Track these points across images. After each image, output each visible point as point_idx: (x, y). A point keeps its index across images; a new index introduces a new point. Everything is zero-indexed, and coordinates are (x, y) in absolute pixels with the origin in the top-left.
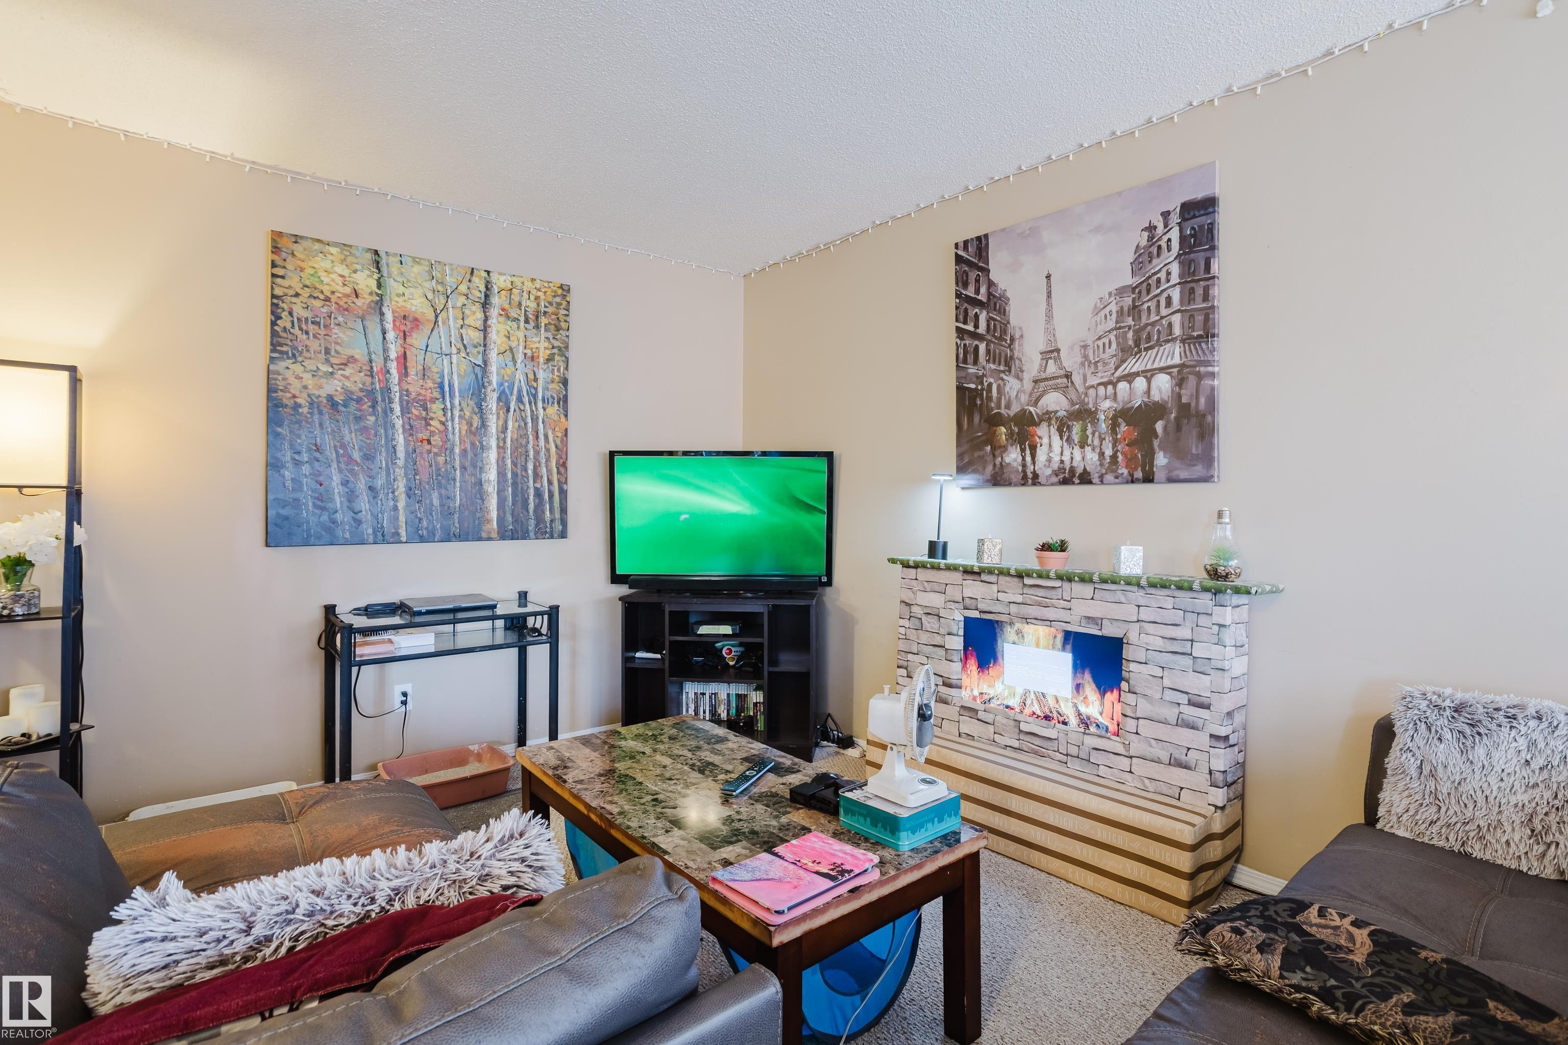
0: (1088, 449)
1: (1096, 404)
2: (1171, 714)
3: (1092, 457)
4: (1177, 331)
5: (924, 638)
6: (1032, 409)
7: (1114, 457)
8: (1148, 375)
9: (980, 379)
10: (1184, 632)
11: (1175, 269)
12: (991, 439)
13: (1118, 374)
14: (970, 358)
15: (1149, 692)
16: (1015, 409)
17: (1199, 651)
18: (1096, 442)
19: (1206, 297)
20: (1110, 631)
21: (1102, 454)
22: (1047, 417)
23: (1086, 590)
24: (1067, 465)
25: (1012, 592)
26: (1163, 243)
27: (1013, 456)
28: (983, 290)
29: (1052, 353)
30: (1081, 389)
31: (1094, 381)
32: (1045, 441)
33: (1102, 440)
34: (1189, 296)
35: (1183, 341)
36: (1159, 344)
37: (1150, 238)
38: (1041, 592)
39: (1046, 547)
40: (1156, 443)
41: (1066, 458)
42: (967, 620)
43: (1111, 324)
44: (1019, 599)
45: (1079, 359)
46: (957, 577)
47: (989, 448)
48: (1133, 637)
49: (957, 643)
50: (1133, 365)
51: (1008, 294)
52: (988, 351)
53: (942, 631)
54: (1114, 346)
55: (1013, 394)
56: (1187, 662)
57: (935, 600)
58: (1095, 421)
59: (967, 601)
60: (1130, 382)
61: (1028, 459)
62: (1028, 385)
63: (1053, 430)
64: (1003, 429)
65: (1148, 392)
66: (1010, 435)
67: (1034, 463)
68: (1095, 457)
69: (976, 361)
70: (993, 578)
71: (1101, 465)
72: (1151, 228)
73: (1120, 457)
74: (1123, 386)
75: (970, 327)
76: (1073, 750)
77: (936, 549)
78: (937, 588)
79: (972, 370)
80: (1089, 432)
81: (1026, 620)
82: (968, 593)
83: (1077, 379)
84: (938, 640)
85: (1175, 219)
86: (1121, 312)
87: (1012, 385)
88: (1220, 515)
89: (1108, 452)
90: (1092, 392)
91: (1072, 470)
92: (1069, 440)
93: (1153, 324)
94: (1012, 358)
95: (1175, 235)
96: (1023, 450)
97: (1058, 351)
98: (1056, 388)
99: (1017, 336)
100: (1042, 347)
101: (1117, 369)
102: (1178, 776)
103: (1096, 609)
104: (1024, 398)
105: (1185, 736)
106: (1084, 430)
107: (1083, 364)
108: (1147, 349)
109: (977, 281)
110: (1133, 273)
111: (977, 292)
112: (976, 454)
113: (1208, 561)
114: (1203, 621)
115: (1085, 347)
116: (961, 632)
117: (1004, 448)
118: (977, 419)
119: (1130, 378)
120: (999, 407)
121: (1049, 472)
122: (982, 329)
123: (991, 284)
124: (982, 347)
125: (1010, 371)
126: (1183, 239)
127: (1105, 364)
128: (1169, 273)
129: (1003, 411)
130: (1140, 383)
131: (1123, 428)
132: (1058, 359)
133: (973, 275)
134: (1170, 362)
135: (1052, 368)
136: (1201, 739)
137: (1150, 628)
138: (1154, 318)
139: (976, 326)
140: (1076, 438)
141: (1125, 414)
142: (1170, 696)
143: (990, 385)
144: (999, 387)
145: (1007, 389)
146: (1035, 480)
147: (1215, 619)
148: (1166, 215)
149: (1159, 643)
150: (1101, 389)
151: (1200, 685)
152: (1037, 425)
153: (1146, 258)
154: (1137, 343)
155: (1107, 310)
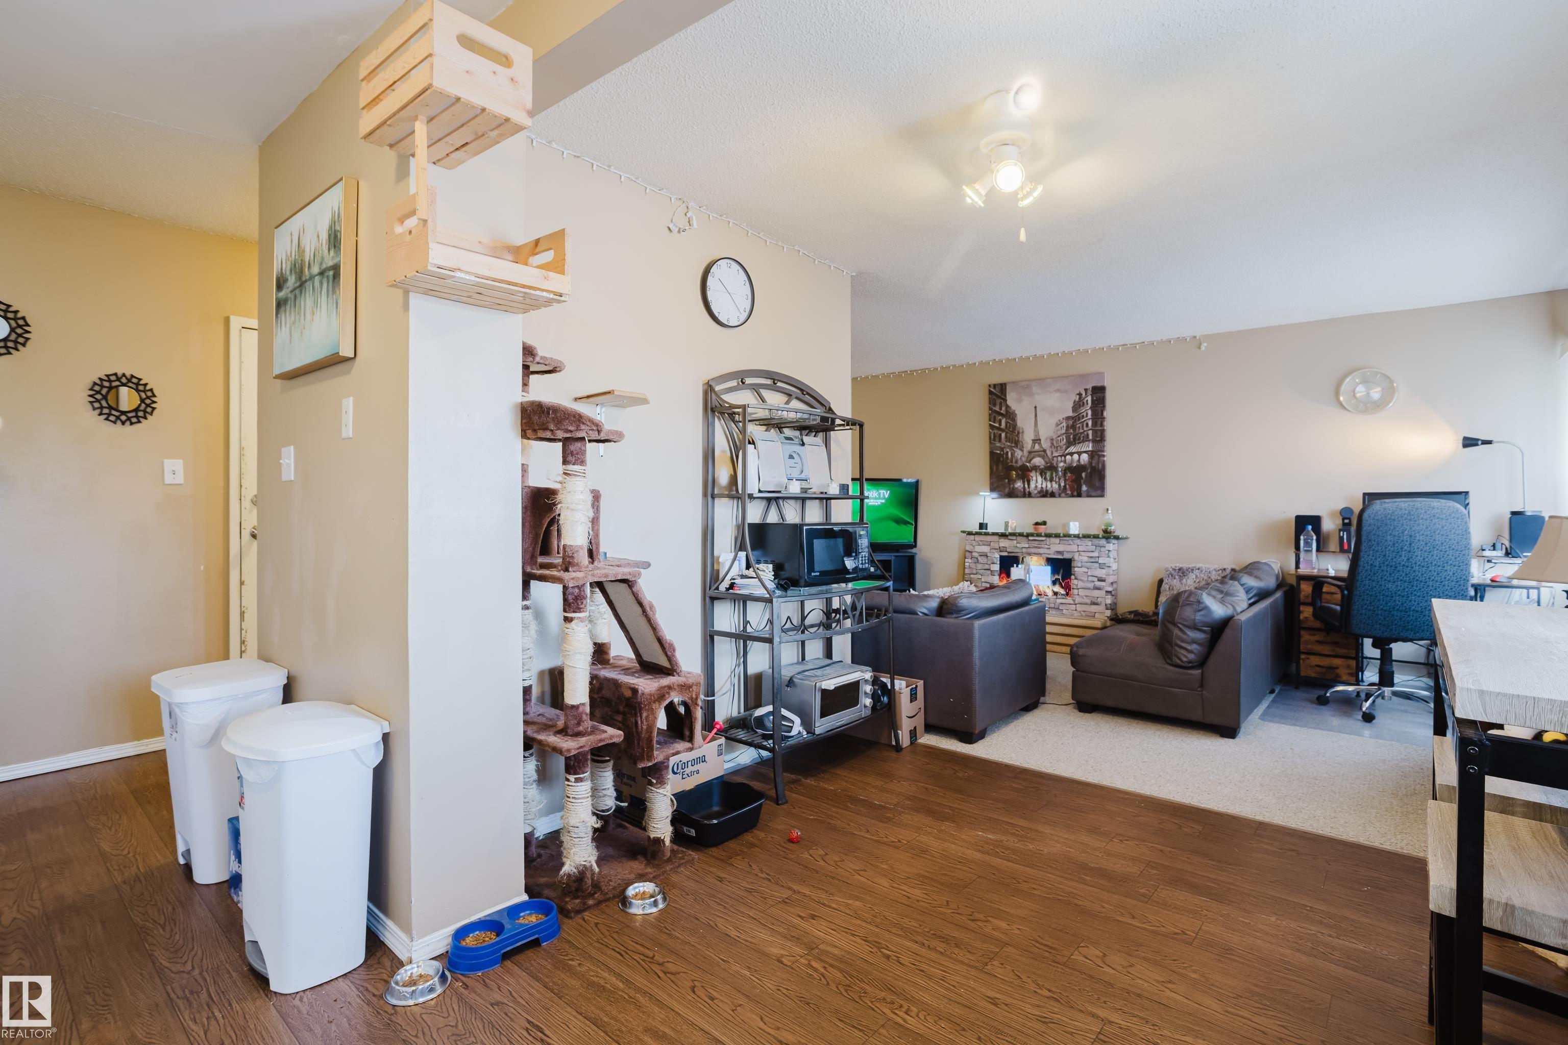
0: (1054, 483)
1: (1057, 464)
2: (1091, 585)
3: (1055, 486)
4: (1090, 437)
5: (980, 566)
6: (1028, 464)
7: (1065, 486)
8: (1079, 453)
9: (1002, 449)
10: (1095, 554)
11: (1090, 412)
12: (1008, 476)
13: (1067, 452)
14: (997, 439)
15: (1083, 578)
16: (1020, 464)
17: (1101, 561)
18: (1057, 480)
19: (1102, 425)
20: (1067, 556)
21: (1060, 485)
22: (1035, 468)
23: (1057, 540)
24: (1045, 489)
25: (1023, 544)
26: (1085, 401)
27: (1019, 484)
28: (1004, 409)
29: (1037, 441)
30: (1050, 457)
31: (1057, 455)
32: (1034, 478)
33: (1059, 479)
34: (1095, 424)
35: (1093, 442)
36: (1083, 441)
37: (1080, 398)
38: (1037, 543)
39: (1037, 524)
40: (1082, 481)
41: (1044, 486)
42: (1001, 557)
43: (1064, 431)
44: (1027, 546)
45: (1050, 444)
46: (996, 538)
47: (1007, 481)
48: (1076, 557)
49: (996, 567)
50: (1072, 449)
51: (1016, 412)
52: (1006, 437)
53: (989, 563)
54: (1065, 440)
55: (1019, 457)
56: (1097, 565)
57: (985, 549)
58: (1057, 471)
59: (1002, 549)
60: (1072, 456)
61: (1026, 486)
62: (1026, 454)
63: (1038, 474)
64: (1014, 473)
65: (1079, 460)
66: (1017, 475)
67: (1029, 487)
68: (1057, 486)
69: (1000, 440)
70: (1014, 538)
71: (1060, 489)
72: (1080, 394)
73: (1068, 486)
74: (1068, 457)
75: (997, 425)
76: (1052, 605)
77: (982, 526)
78: (986, 543)
79: (998, 445)
80: (1054, 475)
81: (1030, 554)
82: (1002, 545)
83: (1049, 453)
84: (987, 567)
85: (1090, 392)
86: (1067, 427)
87: (1018, 453)
88: (1108, 510)
89: (1062, 484)
90: (1055, 459)
91: (1047, 491)
92: (1045, 479)
93: (1081, 433)
94: (1018, 441)
95: (1089, 398)
96: (1024, 482)
97: (1040, 440)
98: (1039, 456)
99: (1021, 431)
100: (1033, 437)
101: (1066, 450)
102: (1094, 608)
103: (1061, 548)
104: (1024, 459)
105: (1096, 593)
106: (1052, 475)
107: (1051, 447)
108: (1079, 443)
109: (1001, 404)
110: (1073, 411)
111: (1001, 409)
112: (1000, 483)
113: (1103, 527)
114: (1102, 549)
115: (1052, 440)
116: (998, 562)
117: (1014, 481)
118: (1000, 467)
119: (1071, 454)
120: (1012, 461)
121: (1036, 492)
122: (1003, 425)
123: (1007, 407)
124: (1003, 435)
125: (1017, 447)
126: (1093, 401)
127: (1061, 448)
128: (1087, 414)
129: (1014, 464)
130: (1076, 457)
131: (1069, 475)
132: (1040, 443)
133: (998, 401)
134: (1088, 449)
135: (1037, 447)
136: (1103, 593)
137: (1082, 553)
138: (1082, 431)
139: (1000, 424)
140: (1048, 478)
141: (1069, 469)
142: (1090, 579)
143: (1007, 452)
144: (1012, 454)
145: (1016, 455)
146: (1029, 495)
147: (1107, 548)
148: (1086, 390)
149: (1086, 559)
150: (1059, 458)
151: (1101, 573)
152: (1031, 471)
153: (1078, 406)
154: (1074, 439)
155: (1062, 425)
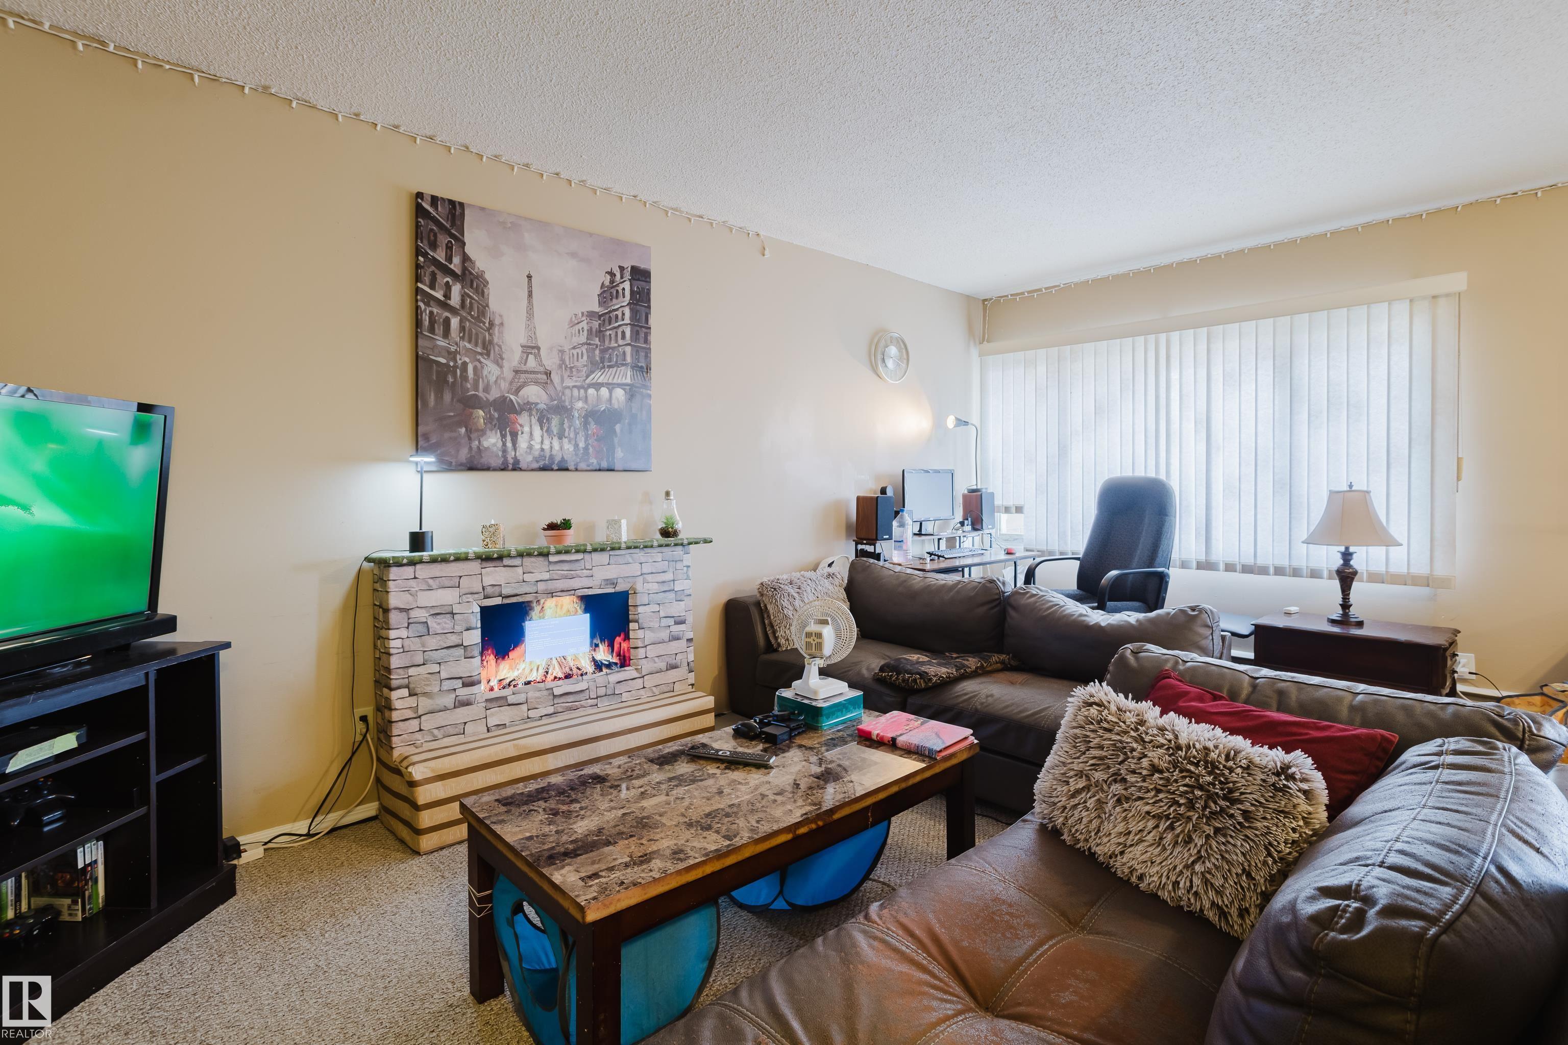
0: (565, 441)
1: (571, 402)
2: (665, 635)
3: (568, 447)
4: (629, 359)
5: (432, 642)
6: (512, 397)
7: (586, 449)
8: (611, 386)
9: (452, 355)
10: (669, 576)
11: (627, 311)
12: (466, 421)
13: (588, 381)
14: (439, 329)
15: (651, 625)
16: (494, 394)
17: (678, 587)
18: (572, 435)
19: (646, 341)
20: (620, 588)
21: (576, 446)
22: (528, 407)
23: (603, 557)
24: (548, 454)
25: (538, 570)
26: (620, 289)
27: (492, 440)
28: (456, 260)
29: (531, 349)
30: (559, 388)
31: (571, 384)
32: (527, 429)
33: (576, 434)
34: (635, 335)
35: (632, 368)
36: (617, 365)
37: (612, 282)
38: (566, 566)
39: (552, 527)
40: (616, 440)
41: (546, 446)
42: (485, 611)
43: (583, 338)
44: (546, 576)
45: (557, 361)
46: (475, 566)
47: (463, 430)
48: (639, 587)
49: (475, 637)
50: (599, 377)
51: (487, 276)
52: (462, 328)
53: (458, 628)
54: (585, 357)
55: (492, 379)
56: (672, 595)
57: (447, 597)
58: (571, 417)
59: (489, 590)
60: (597, 390)
61: (509, 444)
62: (508, 374)
63: (534, 420)
64: (481, 413)
65: (610, 399)
66: (489, 419)
67: (515, 449)
68: (572, 449)
69: (446, 333)
70: (517, 561)
71: (576, 455)
72: (612, 274)
73: (591, 450)
74: (591, 391)
75: (439, 295)
76: (602, 691)
77: (418, 541)
78: (447, 583)
79: (442, 343)
80: (566, 426)
81: (552, 594)
82: (488, 581)
83: (555, 377)
84: (453, 640)
85: (627, 275)
86: (590, 331)
87: (490, 370)
88: (668, 494)
89: (582, 445)
90: (568, 392)
91: (552, 457)
92: (549, 431)
93: (613, 348)
94: (491, 342)
95: (627, 286)
96: (503, 436)
97: (538, 348)
98: (537, 383)
99: (497, 322)
100: (523, 341)
101: (587, 377)
102: (673, 675)
103: (611, 572)
104: (504, 385)
105: (675, 646)
106: (562, 424)
107: (560, 367)
108: (610, 367)
109: (449, 247)
110: (601, 304)
111: (449, 259)
112: (447, 435)
113: (661, 525)
114: (679, 565)
115: (562, 352)
116: (479, 625)
117: (483, 432)
118: (447, 397)
119: (597, 386)
120: (476, 388)
121: (530, 458)
122: (455, 300)
123: (465, 258)
124: (455, 322)
125: (488, 354)
126: (632, 292)
127: (578, 371)
128: (623, 314)
129: (481, 394)
130: (604, 391)
131: (593, 426)
132: (538, 356)
133: (443, 239)
134: (624, 381)
135: (532, 363)
136: (683, 643)
137: (649, 578)
138: (614, 344)
139: (447, 296)
140: (555, 430)
141: (591, 415)
142: (663, 622)
143: (465, 364)
144: (475, 368)
145: (485, 372)
146: (516, 467)
147: (685, 563)
148: (622, 269)
149: (655, 587)
150: (575, 392)
151: (677, 609)
152: (518, 413)
153: (607, 295)
154: (602, 360)
155: (580, 326)
